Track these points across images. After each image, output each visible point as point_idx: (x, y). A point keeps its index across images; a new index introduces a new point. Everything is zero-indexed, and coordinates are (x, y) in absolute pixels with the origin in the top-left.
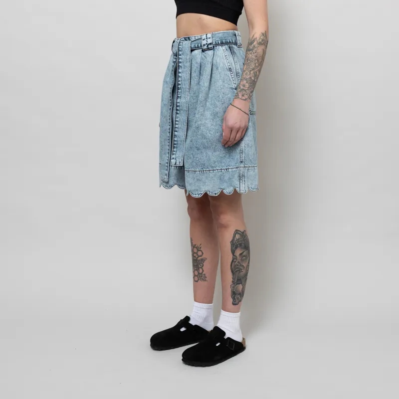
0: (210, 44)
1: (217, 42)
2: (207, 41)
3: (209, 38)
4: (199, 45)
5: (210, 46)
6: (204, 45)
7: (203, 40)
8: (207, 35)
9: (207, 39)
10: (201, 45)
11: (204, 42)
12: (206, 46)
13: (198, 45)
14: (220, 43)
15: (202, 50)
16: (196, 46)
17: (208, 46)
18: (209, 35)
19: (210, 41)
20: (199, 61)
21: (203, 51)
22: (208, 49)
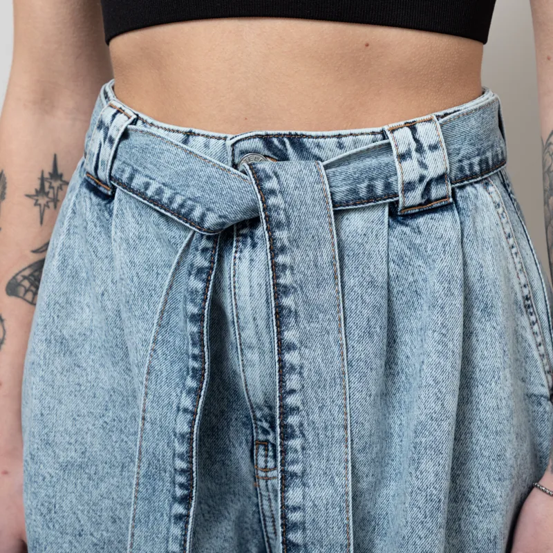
0: (441, 179)
1: (466, 163)
2: (423, 165)
3: (434, 148)
4: (379, 187)
5: (436, 192)
6: (409, 187)
7: (402, 157)
8: (413, 128)
9: (420, 149)
10: (388, 186)
11: (408, 171)
12: (420, 189)
13: (371, 188)
14: (477, 168)
15: (393, 214)
16: (363, 192)
17: (427, 190)
18: (429, 133)
19: (437, 164)
20: (378, 270)
21: (398, 215)
22: (428, 207)
